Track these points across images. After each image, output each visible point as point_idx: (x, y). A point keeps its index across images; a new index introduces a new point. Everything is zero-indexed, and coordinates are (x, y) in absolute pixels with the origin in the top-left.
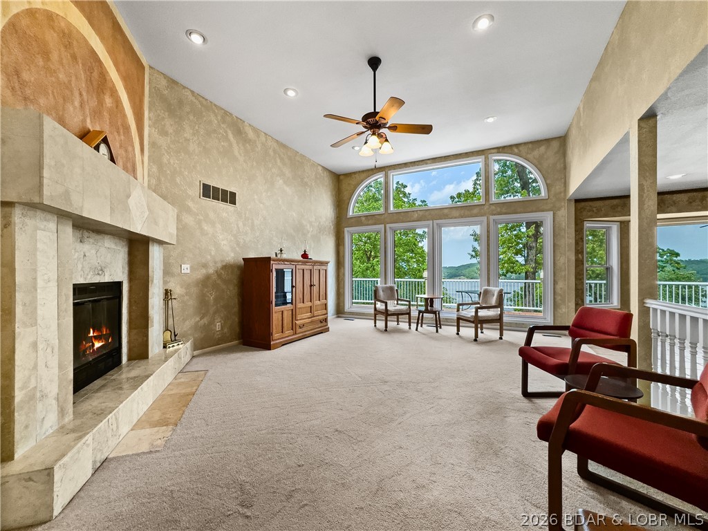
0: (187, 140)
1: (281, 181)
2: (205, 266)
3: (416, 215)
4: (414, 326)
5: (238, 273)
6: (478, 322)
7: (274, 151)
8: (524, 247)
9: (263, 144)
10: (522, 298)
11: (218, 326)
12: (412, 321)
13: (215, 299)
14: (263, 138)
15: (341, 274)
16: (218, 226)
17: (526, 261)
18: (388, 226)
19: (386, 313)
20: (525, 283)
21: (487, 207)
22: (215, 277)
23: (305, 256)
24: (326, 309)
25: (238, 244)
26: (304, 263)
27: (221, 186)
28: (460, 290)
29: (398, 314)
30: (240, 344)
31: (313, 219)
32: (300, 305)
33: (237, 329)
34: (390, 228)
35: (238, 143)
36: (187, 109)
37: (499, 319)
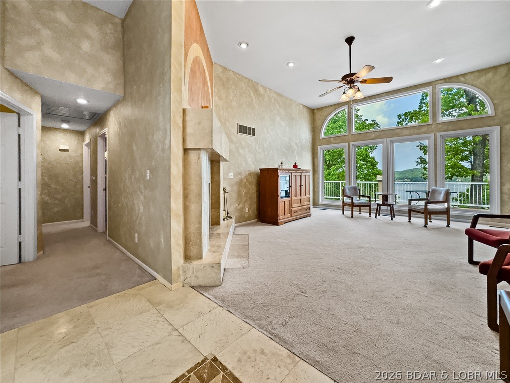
0: (231, 100)
1: (279, 118)
2: (240, 173)
3: (374, 135)
4: (373, 215)
5: (256, 177)
6: (428, 214)
7: (275, 99)
8: (470, 153)
9: (269, 96)
10: (468, 198)
11: (246, 210)
12: (371, 212)
13: (245, 194)
14: (268, 92)
15: (316, 178)
16: (246, 149)
17: (472, 165)
18: (351, 143)
19: (353, 206)
20: (472, 185)
21: (435, 126)
22: (245, 180)
23: (295, 166)
24: (309, 201)
25: (256, 160)
26: (296, 171)
27: (247, 126)
28: (409, 190)
29: (360, 206)
30: (258, 221)
31: (298, 141)
32: (294, 198)
33: (256, 213)
34: (352, 144)
35: (255, 98)
36: (231, 82)
37: (447, 212)
